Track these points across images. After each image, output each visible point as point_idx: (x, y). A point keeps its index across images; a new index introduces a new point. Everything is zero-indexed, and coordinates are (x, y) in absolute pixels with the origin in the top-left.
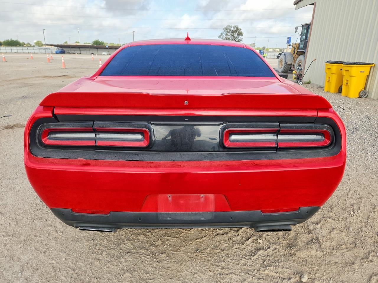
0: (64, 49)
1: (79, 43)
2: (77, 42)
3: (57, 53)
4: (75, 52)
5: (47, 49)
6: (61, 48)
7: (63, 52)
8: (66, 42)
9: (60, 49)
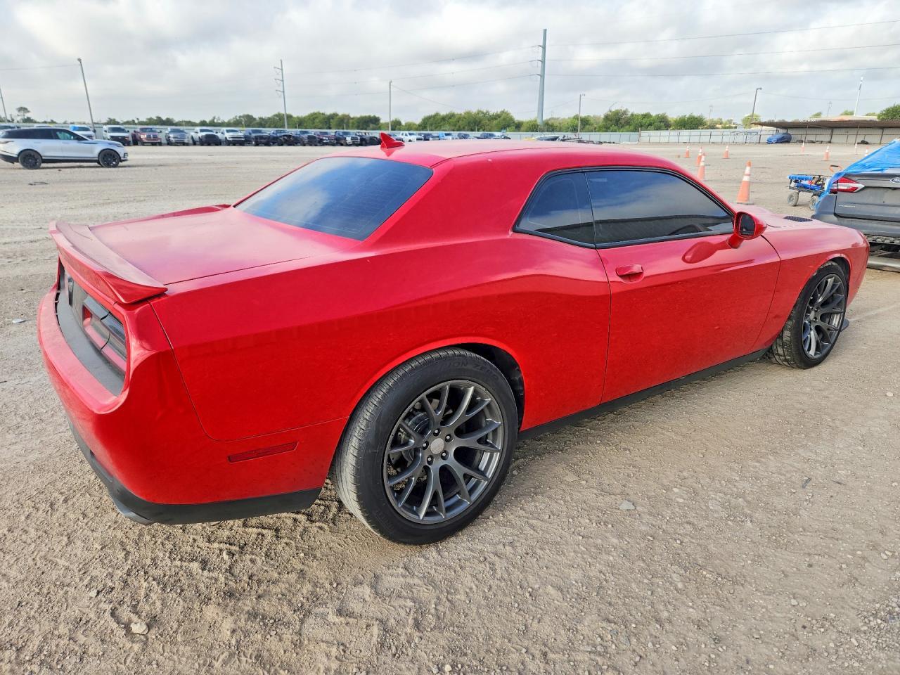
0: (790, 132)
1: (852, 114)
2: (846, 114)
3: (769, 142)
4: (819, 138)
5: (750, 133)
6: (785, 131)
7: (785, 140)
8: (819, 115)
9: (782, 131)
